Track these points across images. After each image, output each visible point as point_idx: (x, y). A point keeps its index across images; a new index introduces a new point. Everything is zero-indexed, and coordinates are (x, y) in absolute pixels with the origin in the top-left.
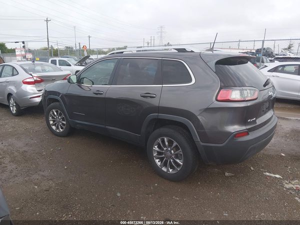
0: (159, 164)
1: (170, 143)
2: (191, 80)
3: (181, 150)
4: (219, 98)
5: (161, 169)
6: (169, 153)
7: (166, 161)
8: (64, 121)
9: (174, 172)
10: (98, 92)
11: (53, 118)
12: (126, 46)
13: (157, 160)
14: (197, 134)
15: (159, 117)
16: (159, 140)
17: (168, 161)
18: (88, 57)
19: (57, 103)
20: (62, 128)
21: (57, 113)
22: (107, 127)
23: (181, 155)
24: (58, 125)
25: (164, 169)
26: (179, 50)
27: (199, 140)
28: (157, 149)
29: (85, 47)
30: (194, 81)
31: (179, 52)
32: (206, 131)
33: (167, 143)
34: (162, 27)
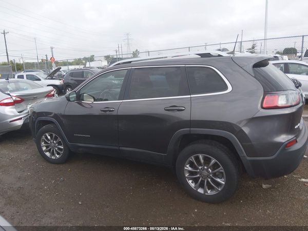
0: (193, 185)
1: (207, 160)
2: (226, 88)
3: (221, 167)
4: (264, 105)
5: (196, 191)
6: (205, 172)
7: (203, 182)
8: (61, 145)
9: (214, 193)
10: (107, 109)
11: (46, 143)
12: (93, 56)
13: (190, 181)
14: (242, 148)
15: (192, 133)
16: (192, 159)
17: (204, 181)
18: (58, 70)
19: (51, 126)
20: (58, 154)
21: (51, 138)
22: (121, 148)
23: (222, 173)
24: (53, 151)
25: (200, 191)
26: (202, 55)
27: (245, 154)
28: (190, 169)
29: (52, 58)
30: (230, 88)
31: (202, 57)
32: (253, 143)
33: (202, 161)
34: (128, 34)
